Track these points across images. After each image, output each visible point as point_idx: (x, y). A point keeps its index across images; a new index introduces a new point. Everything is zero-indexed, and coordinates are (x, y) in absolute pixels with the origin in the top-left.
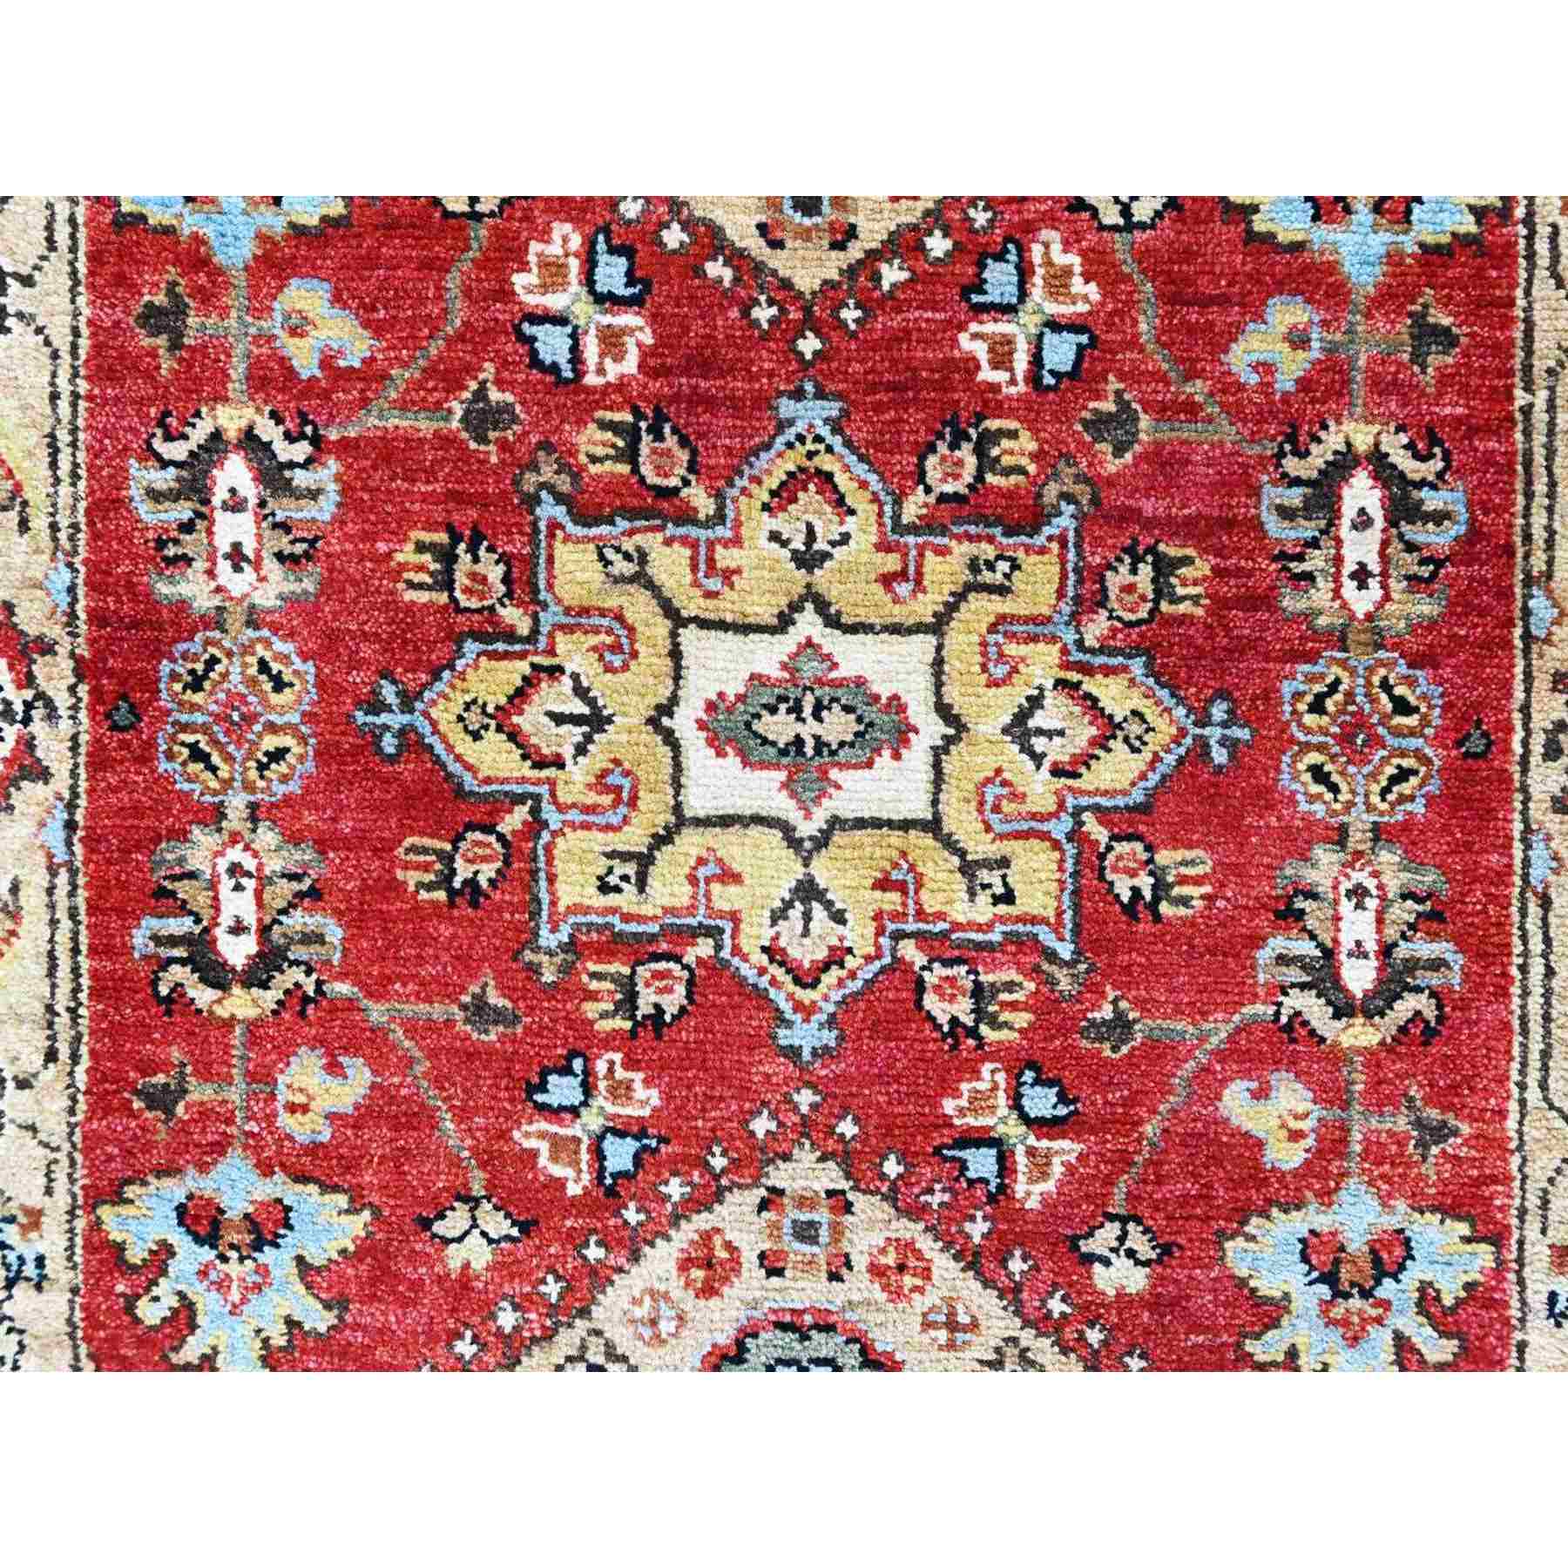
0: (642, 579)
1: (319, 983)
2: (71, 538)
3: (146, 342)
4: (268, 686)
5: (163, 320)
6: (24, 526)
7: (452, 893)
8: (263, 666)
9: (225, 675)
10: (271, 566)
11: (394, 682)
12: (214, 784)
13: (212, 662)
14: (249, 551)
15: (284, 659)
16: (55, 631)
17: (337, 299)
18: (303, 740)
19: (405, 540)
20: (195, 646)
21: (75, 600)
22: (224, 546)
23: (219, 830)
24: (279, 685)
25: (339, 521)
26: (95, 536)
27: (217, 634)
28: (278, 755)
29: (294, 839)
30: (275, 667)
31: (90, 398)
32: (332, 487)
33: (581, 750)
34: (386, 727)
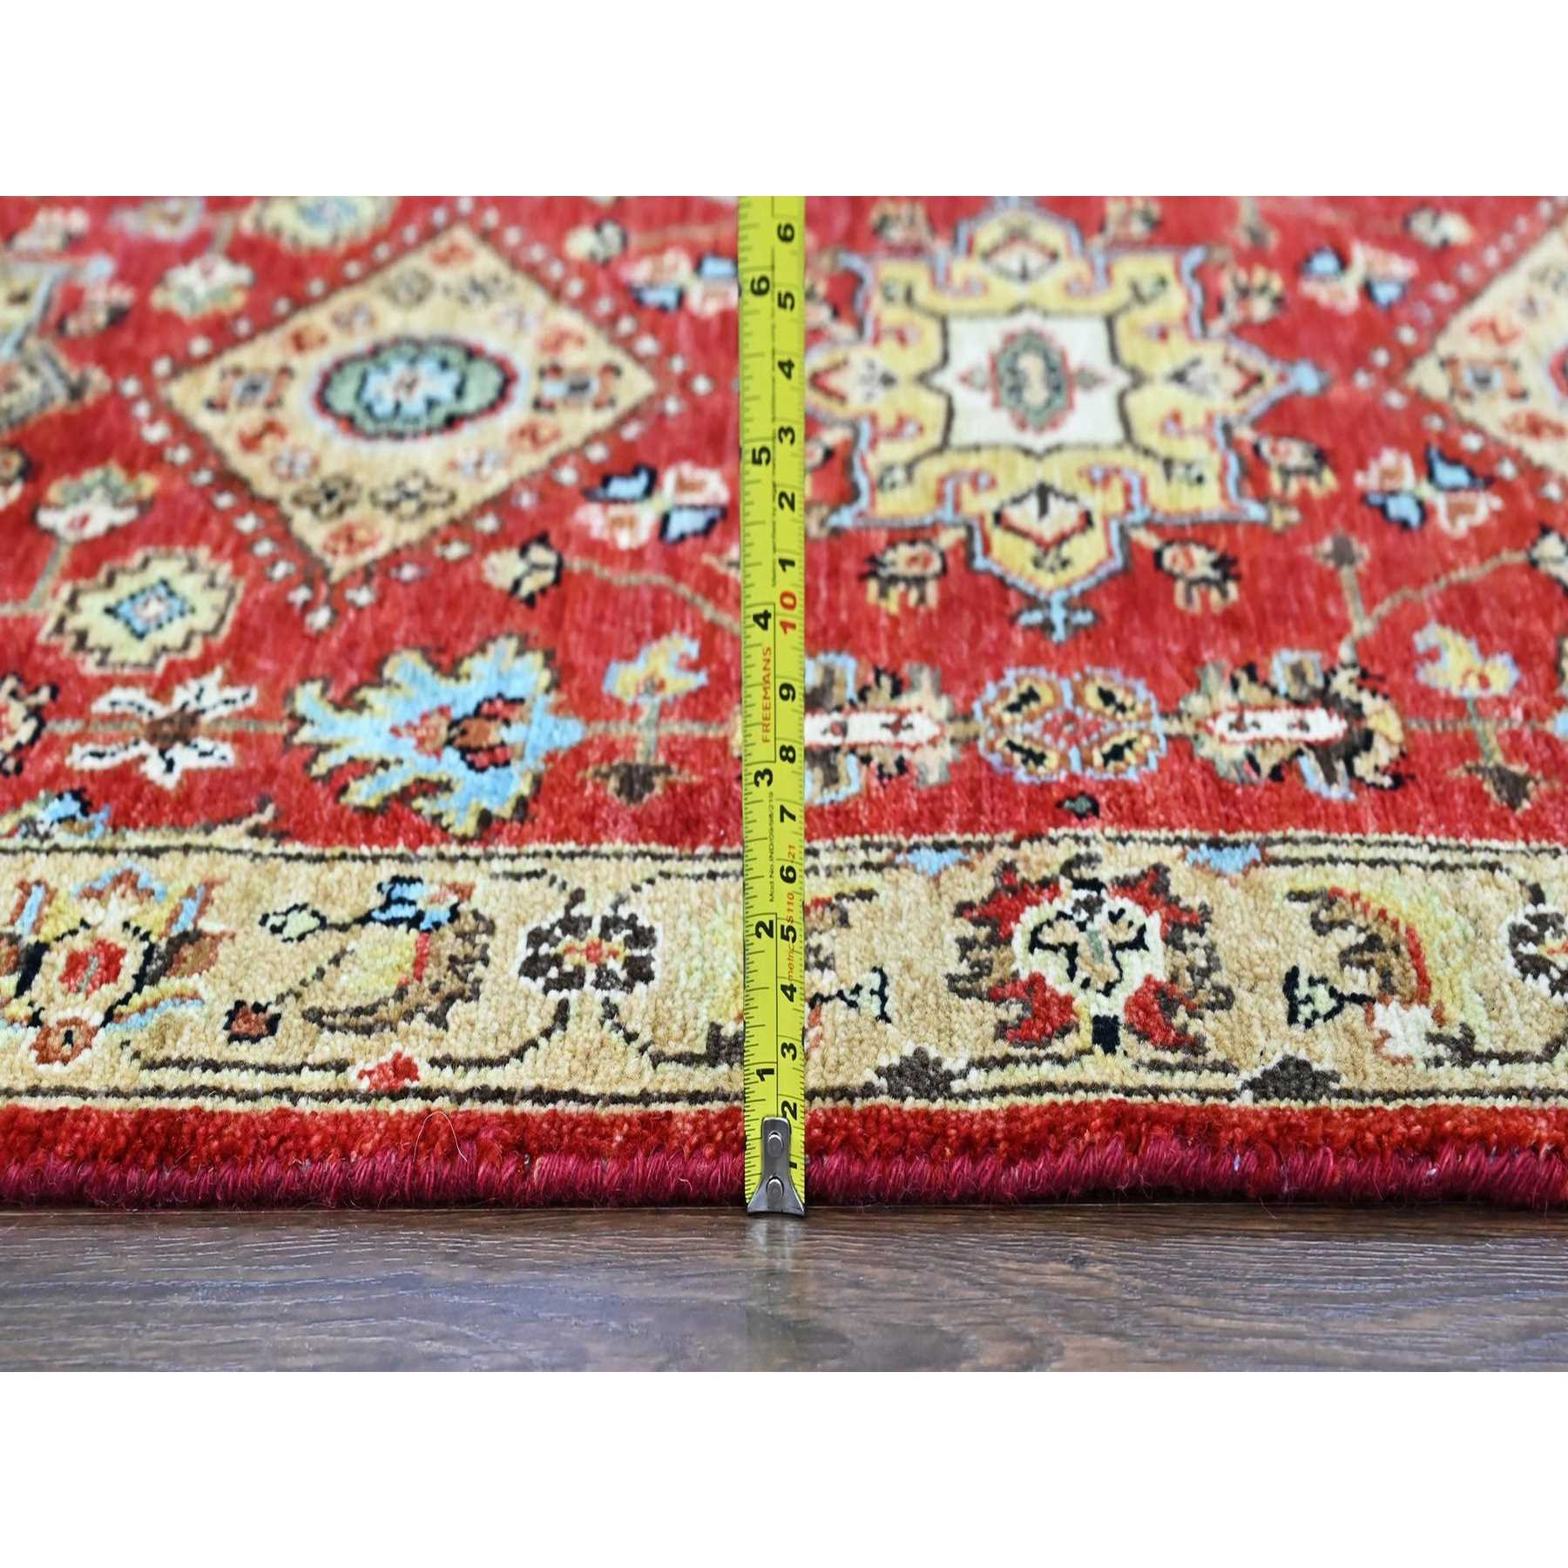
0: (910, 467)
1: (1344, 666)
2: (879, 848)
3: (658, 790)
4: (1034, 706)
5: (634, 781)
6: (866, 895)
7: (1226, 577)
8: (1013, 708)
9: (1026, 737)
10: (905, 701)
11: (1020, 613)
12: (1146, 741)
13: (1013, 746)
14: (891, 718)
15: (1004, 693)
16: (990, 862)
17: (630, 657)
18: (1086, 678)
19: (877, 608)
20: (995, 759)
21: (952, 844)
22: (886, 736)
23: (1196, 737)
24: (1031, 696)
25: (857, 652)
26: (876, 826)
27: (981, 744)
28: (1107, 697)
29: (1194, 684)
30: (1013, 698)
31: (718, 842)
32: (822, 658)
33: (1071, 499)
34: (1066, 621)
